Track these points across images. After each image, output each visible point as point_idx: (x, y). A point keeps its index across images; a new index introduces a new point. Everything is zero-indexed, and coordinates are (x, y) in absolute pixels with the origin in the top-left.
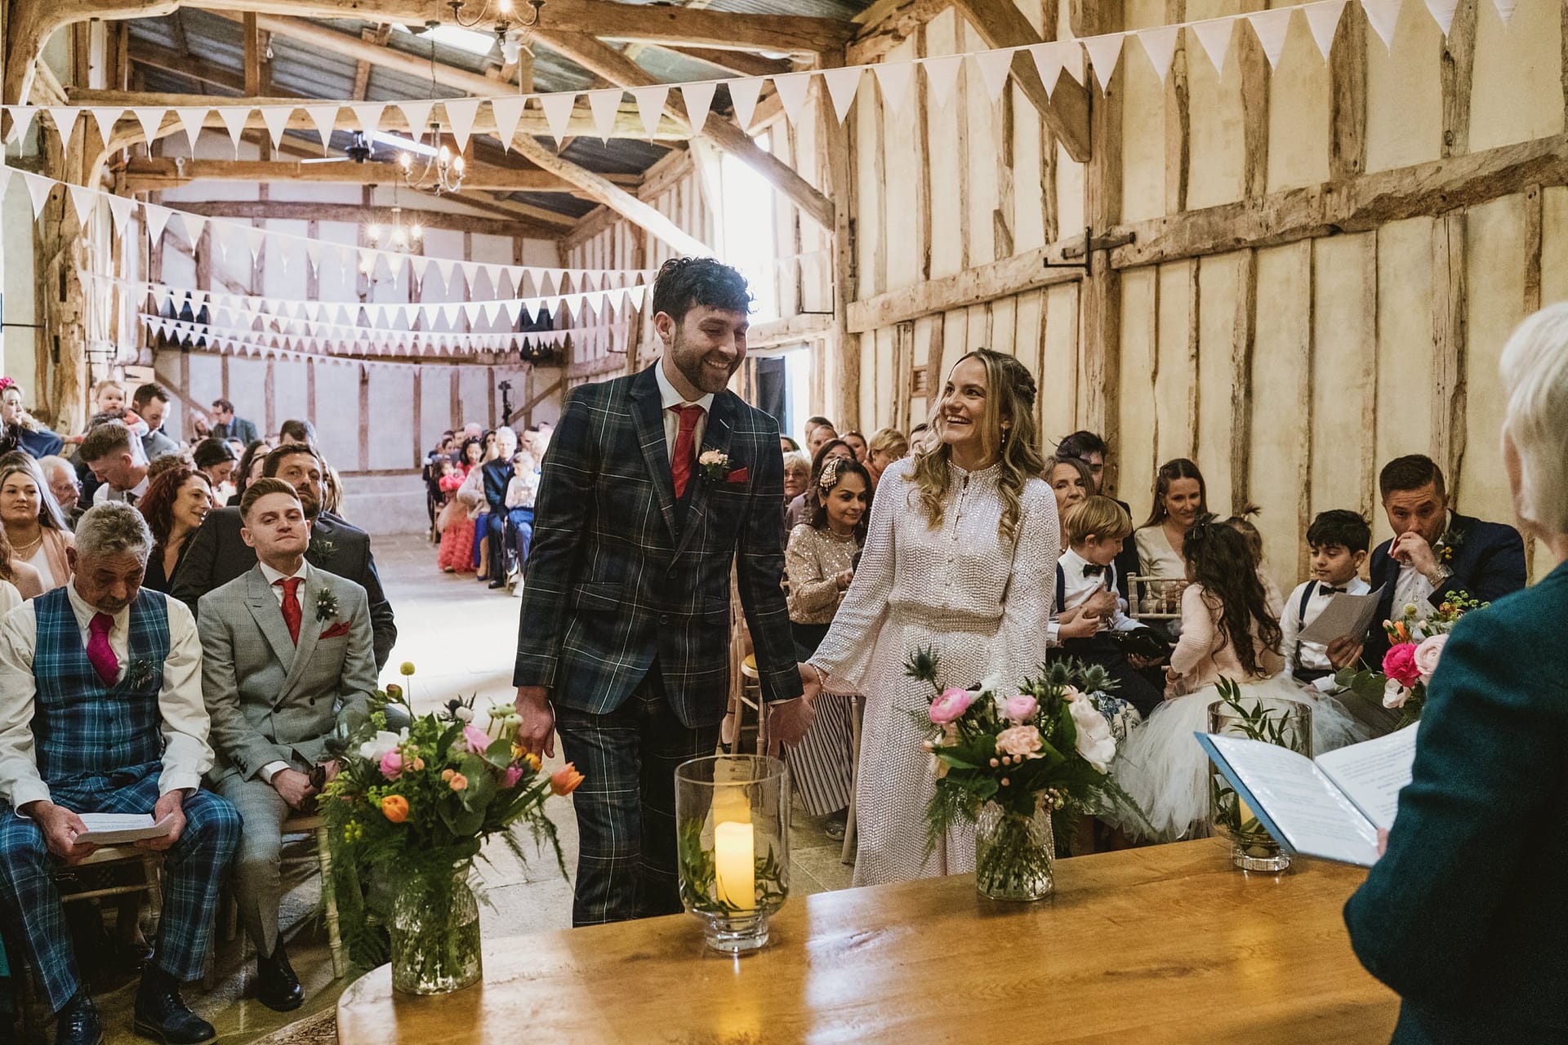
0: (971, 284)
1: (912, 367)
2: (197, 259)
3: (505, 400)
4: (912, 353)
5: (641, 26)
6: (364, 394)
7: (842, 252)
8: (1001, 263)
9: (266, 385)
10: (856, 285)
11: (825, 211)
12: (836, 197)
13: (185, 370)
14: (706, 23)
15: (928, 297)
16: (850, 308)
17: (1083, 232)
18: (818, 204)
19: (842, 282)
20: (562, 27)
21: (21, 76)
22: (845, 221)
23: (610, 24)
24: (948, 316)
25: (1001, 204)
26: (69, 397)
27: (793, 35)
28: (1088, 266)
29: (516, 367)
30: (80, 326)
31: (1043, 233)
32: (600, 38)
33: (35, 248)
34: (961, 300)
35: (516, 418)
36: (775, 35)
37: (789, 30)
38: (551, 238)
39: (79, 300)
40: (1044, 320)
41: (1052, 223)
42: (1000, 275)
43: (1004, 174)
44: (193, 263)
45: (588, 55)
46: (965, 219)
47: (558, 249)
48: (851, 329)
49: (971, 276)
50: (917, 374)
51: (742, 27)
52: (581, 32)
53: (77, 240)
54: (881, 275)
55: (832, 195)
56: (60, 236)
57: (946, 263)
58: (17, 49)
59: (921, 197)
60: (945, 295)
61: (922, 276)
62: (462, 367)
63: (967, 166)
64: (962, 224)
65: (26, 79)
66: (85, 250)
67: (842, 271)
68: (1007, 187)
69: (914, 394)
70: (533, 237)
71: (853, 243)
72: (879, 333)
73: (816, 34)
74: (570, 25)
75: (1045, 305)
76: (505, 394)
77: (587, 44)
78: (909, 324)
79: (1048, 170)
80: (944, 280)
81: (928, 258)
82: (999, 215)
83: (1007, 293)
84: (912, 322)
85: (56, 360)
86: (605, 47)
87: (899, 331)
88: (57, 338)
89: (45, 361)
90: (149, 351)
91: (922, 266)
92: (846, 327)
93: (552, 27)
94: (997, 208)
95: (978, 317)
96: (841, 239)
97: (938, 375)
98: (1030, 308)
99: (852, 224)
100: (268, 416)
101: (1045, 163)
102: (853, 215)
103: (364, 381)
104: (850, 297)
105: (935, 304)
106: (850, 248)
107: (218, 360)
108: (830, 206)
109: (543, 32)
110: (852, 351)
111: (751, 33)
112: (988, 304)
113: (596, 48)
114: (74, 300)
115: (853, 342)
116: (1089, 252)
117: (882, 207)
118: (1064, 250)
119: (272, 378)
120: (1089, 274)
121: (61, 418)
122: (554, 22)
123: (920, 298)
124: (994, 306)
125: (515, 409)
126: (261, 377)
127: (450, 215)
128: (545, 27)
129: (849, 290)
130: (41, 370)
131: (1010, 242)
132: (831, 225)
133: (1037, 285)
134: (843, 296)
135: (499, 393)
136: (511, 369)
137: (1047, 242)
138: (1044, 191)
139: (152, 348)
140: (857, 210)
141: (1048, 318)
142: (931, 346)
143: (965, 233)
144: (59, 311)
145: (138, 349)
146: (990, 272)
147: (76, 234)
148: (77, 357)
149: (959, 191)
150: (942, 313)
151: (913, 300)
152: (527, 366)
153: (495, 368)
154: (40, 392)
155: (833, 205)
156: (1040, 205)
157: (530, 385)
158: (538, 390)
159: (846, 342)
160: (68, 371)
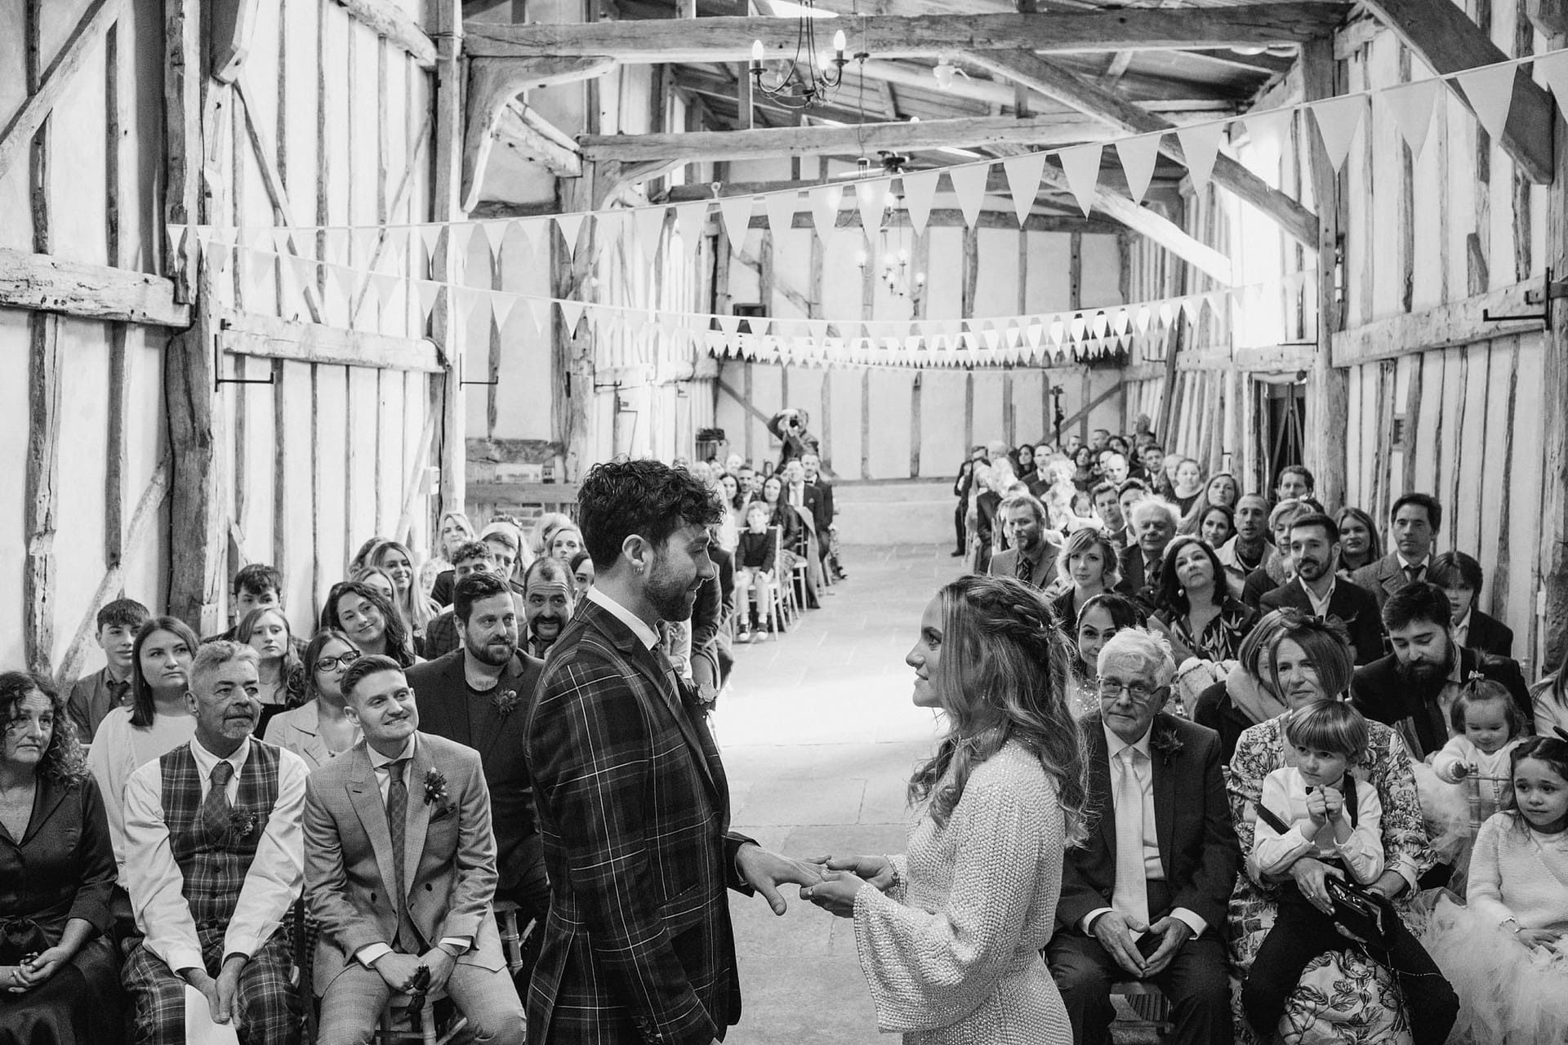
0: (1443, 324)
1: (1393, 413)
2: (760, 271)
3: (1057, 406)
4: (1394, 398)
5: (1085, 35)
6: (916, 401)
7: (1327, 274)
8: (1471, 300)
9: (822, 391)
10: (1344, 312)
11: (1307, 226)
12: (1321, 209)
13: (748, 379)
14: (1162, 24)
15: (1404, 334)
16: (1335, 339)
17: (1544, 272)
18: (1299, 219)
19: (1327, 308)
20: (998, 45)
21: (477, 147)
22: (1331, 237)
23: (1051, 37)
24: (1428, 356)
25: (1478, 227)
26: (577, 431)
27: (1269, 25)
28: (1547, 317)
29: (1070, 369)
30: (589, 362)
31: (1514, 267)
32: (1038, 52)
33: (552, 289)
34: (1434, 341)
35: (1069, 424)
36: (1245, 28)
37: (1263, 20)
38: (1112, 232)
39: (588, 337)
40: (1514, 376)
41: (1525, 254)
42: (1469, 316)
43: (1480, 189)
44: (757, 275)
45: (1027, 72)
46: (1445, 242)
47: (1120, 242)
48: (1335, 363)
49: (1444, 313)
50: (1398, 424)
51: (1206, 23)
52: (1019, 48)
53: (586, 280)
54: (1368, 301)
55: (1317, 207)
56: (572, 278)
57: (1426, 294)
58: (474, 122)
59: (1402, 213)
60: (1420, 333)
61: (1402, 308)
62: (1016, 373)
63: (1447, 177)
64: (1442, 247)
65: (481, 150)
66: (595, 289)
67: (1328, 296)
68: (1484, 206)
69: (1394, 447)
70: (1093, 231)
71: (1342, 261)
72: (1364, 367)
73: (1298, 22)
74: (1006, 42)
75: (1516, 356)
76: (1057, 399)
77: (1026, 61)
78: (1389, 364)
79: (1519, 188)
80: (1419, 315)
81: (1409, 286)
82: (1474, 240)
83: (1477, 338)
84: (1395, 360)
85: (569, 395)
86: (1045, 62)
87: (1382, 369)
88: (568, 374)
89: (561, 396)
90: (714, 362)
91: (1401, 296)
92: (1330, 361)
93: (987, 46)
94: (1474, 231)
95: (1454, 363)
96: (1325, 259)
97: (1416, 428)
98: (1502, 358)
99: (1341, 240)
100: (824, 423)
101: (1517, 180)
102: (1341, 229)
103: (917, 387)
104: (1336, 324)
105: (1411, 344)
106: (1338, 270)
107: (778, 369)
108: (1313, 221)
109: (976, 52)
110: (1339, 389)
111: (1215, 29)
112: (1463, 348)
113: (1035, 64)
114: (583, 336)
115: (1339, 378)
116: (1549, 298)
117: (1370, 223)
118: (1527, 293)
119: (828, 386)
120: (1549, 327)
121: (571, 449)
122: (989, 41)
123: (1396, 335)
124: (1470, 350)
125: (1068, 415)
126: (817, 385)
127: (1005, 214)
128: (980, 47)
129: (1336, 320)
130: (557, 404)
131: (1485, 274)
132: (1315, 243)
133: (1504, 332)
134: (1328, 325)
135: (1052, 398)
136: (1065, 372)
137: (1518, 279)
138: (1516, 216)
139: (718, 359)
140: (1347, 224)
141: (1519, 373)
142: (1409, 393)
143: (1444, 259)
144: (569, 348)
145: (694, 364)
146: (1460, 311)
147: (585, 274)
148: (585, 392)
149: (1439, 208)
150: (1420, 355)
151: (1390, 336)
152: (1083, 367)
153: (1047, 371)
154: (556, 425)
155: (1318, 219)
156: (1512, 232)
157: (1087, 386)
158: (1095, 394)
159: (1331, 377)
160: (577, 405)
